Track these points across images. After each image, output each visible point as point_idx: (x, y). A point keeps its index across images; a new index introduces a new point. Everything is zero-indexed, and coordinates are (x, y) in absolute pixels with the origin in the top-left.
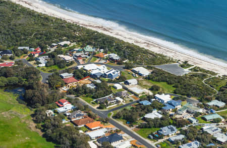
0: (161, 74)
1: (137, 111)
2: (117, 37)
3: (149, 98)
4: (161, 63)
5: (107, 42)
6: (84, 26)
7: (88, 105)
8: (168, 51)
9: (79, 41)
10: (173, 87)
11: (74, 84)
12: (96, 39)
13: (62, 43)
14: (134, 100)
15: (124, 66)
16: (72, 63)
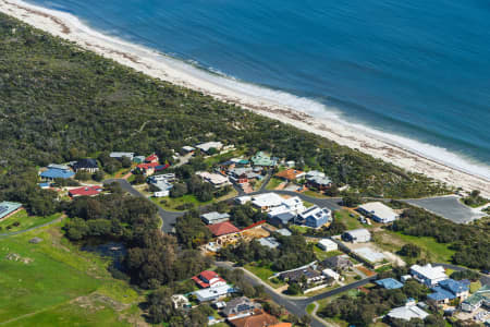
0: (422, 220)
1: (372, 302)
2: (324, 134)
3: (397, 273)
4: (420, 195)
5: (302, 145)
6: (250, 110)
7: (263, 286)
8: (434, 167)
9: (240, 143)
10: (450, 248)
11: (232, 238)
12: (277, 138)
13: (205, 147)
14: (364, 277)
15: (340, 198)
16: (226, 190)
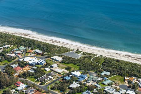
0: (68, 59)
1: (65, 84)
3: (68, 75)
4: (64, 52)
5: (32, 43)
6: (13, 35)
7: (34, 84)
8: (65, 44)
9: (15, 44)
10: (78, 66)
11: (21, 71)
13: (6, 46)
15: (46, 56)
16: (15, 58)
